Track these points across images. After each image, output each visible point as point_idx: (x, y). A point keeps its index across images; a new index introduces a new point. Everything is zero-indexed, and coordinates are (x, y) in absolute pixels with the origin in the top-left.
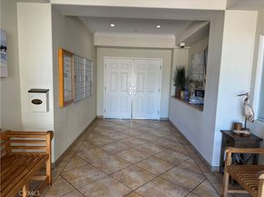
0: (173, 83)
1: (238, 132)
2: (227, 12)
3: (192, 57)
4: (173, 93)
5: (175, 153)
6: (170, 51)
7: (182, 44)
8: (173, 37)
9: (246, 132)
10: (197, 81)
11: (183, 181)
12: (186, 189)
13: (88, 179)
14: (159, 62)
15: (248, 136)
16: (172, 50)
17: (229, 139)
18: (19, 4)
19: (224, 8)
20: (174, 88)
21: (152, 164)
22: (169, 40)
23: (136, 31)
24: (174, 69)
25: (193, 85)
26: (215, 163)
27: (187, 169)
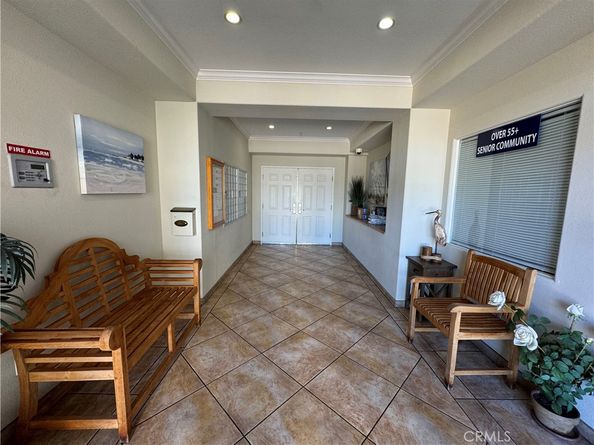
0: (348, 198)
1: (427, 257)
2: (414, 112)
3: (371, 166)
4: (348, 212)
5: (350, 285)
6: (344, 159)
7: (359, 150)
8: (348, 141)
9: (437, 258)
10: (378, 197)
11: (361, 318)
12: (365, 328)
13: (245, 317)
14: (329, 172)
15: (439, 263)
16: (347, 156)
17: (416, 267)
18: (156, 102)
19: (408, 105)
20: (349, 205)
21: (323, 299)
22: (343, 145)
23: (301, 135)
24: (350, 181)
25: (373, 201)
26: (399, 296)
27: (366, 305)
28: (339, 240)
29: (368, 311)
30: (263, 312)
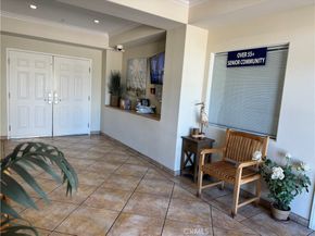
0: (107, 90)
1: (197, 136)
2: (188, 26)
4: (107, 102)
5: (133, 167)
6: (100, 52)
7: (120, 47)
8: (106, 36)
9: (202, 136)
10: (138, 90)
11: (158, 190)
14: (87, 63)
16: (104, 51)
19: (185, 22)
20: (108, 96)
21: (119, 182)
22: (102, 39)
23: (63, 21)
24: (108, 74)
25: (133, 93)
26: (177, 167)
28: (97, 129)
29: (160, 183)
30: (74, 207)
